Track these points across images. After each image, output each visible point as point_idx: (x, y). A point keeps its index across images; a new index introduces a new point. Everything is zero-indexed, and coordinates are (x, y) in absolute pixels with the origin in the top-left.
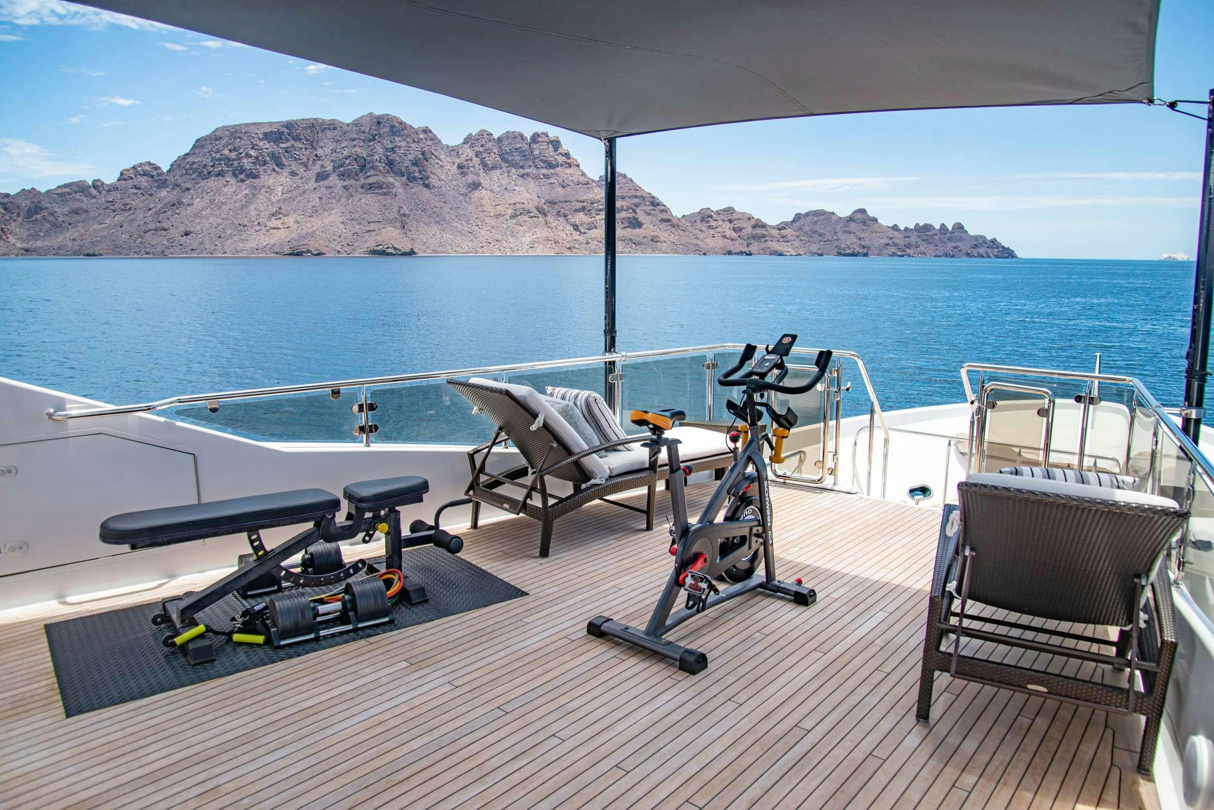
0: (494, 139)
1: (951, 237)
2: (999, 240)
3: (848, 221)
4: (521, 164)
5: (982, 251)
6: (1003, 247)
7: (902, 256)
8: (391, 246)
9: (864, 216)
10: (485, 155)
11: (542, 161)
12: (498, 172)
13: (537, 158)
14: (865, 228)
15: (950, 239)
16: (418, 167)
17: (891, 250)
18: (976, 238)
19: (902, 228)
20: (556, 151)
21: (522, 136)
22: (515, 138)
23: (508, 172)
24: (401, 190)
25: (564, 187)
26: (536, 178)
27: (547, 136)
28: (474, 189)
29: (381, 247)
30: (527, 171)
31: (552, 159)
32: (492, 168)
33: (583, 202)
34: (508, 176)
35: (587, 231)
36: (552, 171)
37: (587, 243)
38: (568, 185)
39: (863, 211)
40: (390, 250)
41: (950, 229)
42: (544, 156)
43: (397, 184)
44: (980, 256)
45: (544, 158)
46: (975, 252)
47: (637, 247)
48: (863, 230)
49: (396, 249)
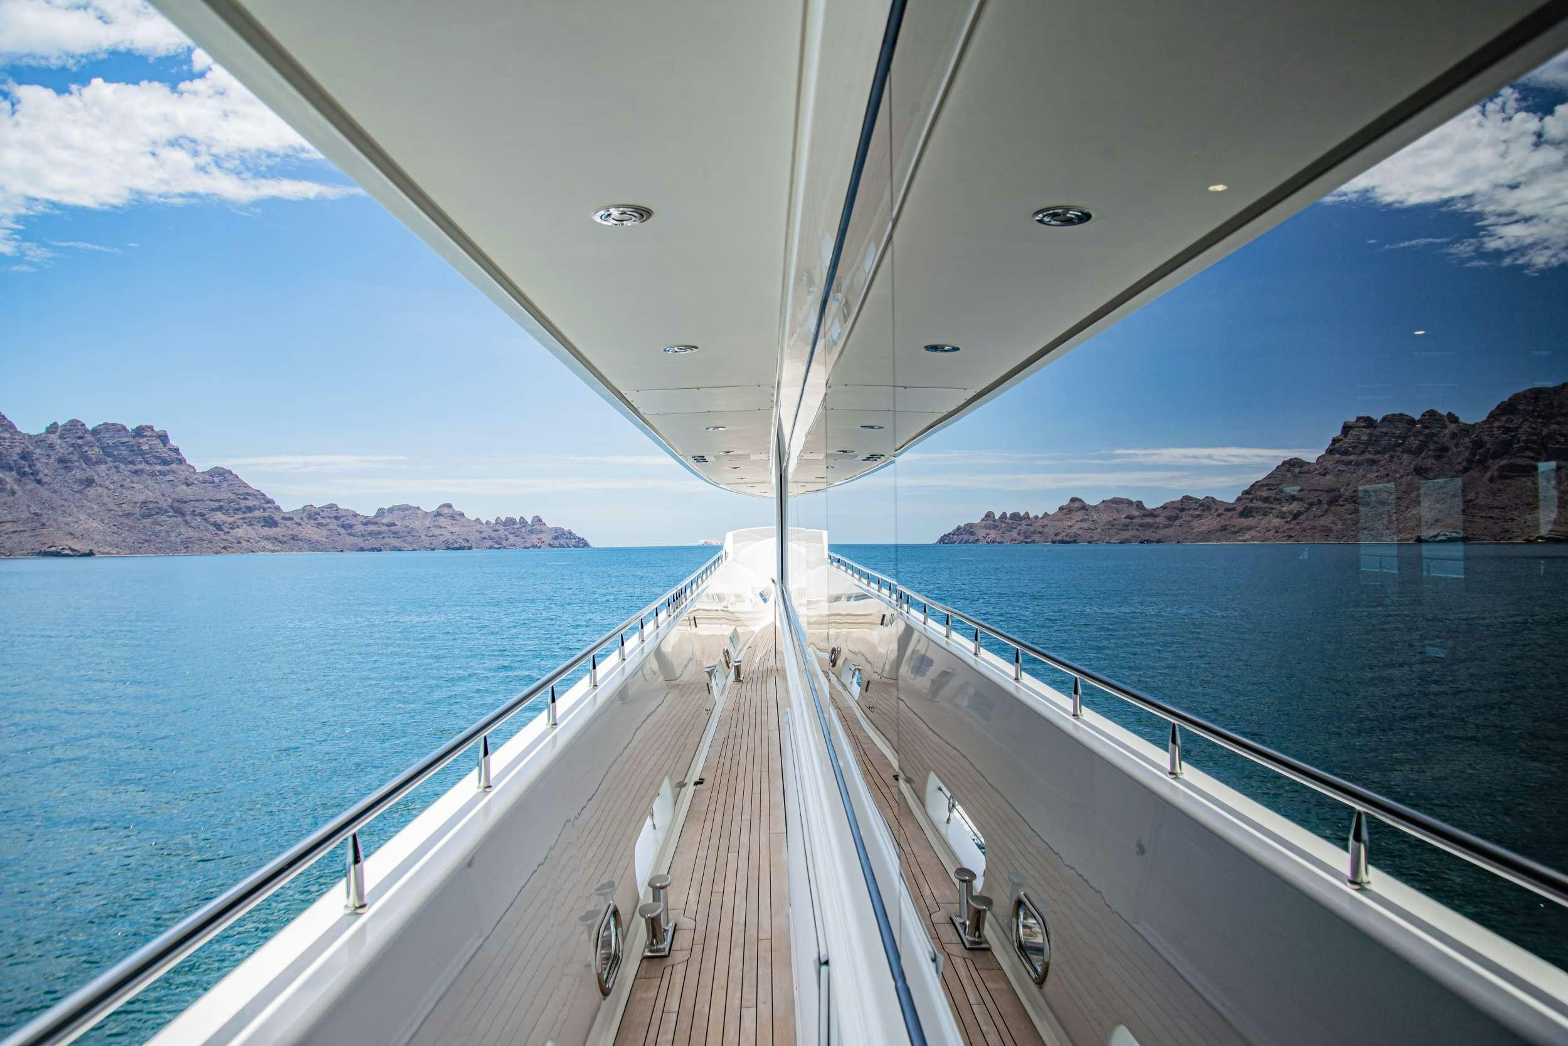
0: (88, 430)
1: (533, 530)
2: (573, 531)
3: (435, 516)
4: (130, 459)
5: (562, 541)
6: (579, 538)
7: (499, 548)
8: (67, 547)
9: (451, 511)
10: (86, 448)
11: (154, 456)
12: (104, 467)
13: (148, 453)
14: (454, 522)
15: (531, 532)
16: (26, 461)
17: (489, 543)
18: (556, 530)
19: (484, 522)
20: (165, 446)
21: (124, 428)
22: (119, 431)
23: (116, 467)
24: (16, 487)
25: (188, 485)
26: (152, 474)
27: (153, 430)
28: (88, 486)
29: (54, 549)
30: (139, 467)
31: (166, 455)
32: (96, 462)
33: (220, 501)
34: (118, 472)
35: (230, 530)
36: (167, 468)
37: (238, 543)
38: (193, 483)
39: (449, 506)
40: (66, 552)
41: (530, 523)
42: (156, 452)
43: (8, 479)
44: (562, 546)
45: (157, 454)
46: (556, 543)
47: (284, 546)
48: (452, 524)
49: (73, 550)
